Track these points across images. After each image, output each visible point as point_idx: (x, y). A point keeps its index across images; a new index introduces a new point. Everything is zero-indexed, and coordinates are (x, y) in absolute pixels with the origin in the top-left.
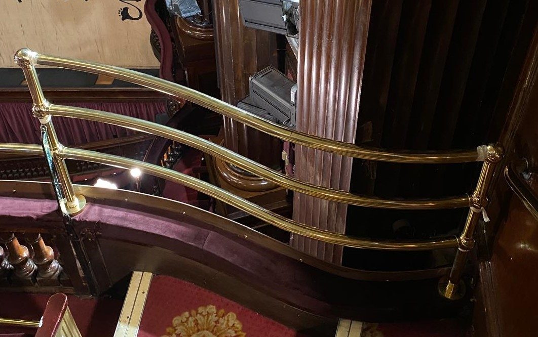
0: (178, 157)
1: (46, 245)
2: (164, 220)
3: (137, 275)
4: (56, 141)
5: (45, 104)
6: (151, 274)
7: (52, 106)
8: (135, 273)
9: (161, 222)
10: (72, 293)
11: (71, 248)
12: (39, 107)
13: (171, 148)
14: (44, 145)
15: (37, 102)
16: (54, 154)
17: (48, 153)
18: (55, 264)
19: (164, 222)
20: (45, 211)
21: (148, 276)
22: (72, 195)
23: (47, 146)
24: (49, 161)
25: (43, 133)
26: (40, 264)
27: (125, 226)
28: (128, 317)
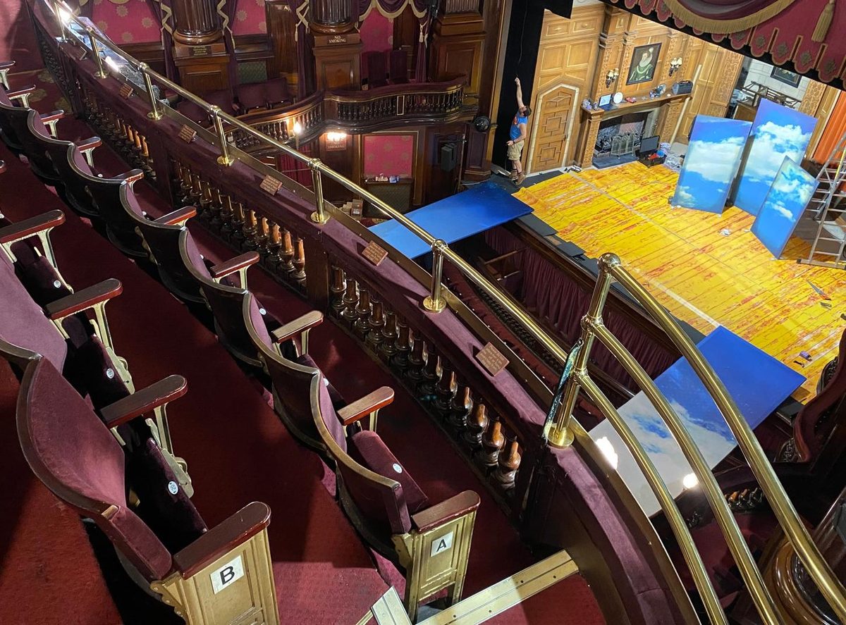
0: (748, 510)
1: (518, 451)
2: (624, 530)
3: (563, 556)
4: (584, 363)
5: (598, 320)
6: (576, 569)
7: (602, 326)
8: (564, 552)
9: (620, 528)
10: (507, 514)
11: (531, 473)
12: (590, 319)
13: (748, 493)
14: (570, 356)
15: (592, 314)
16: (574, 373)
17: (568, 368)
18: (512, 475)
19: (623, 531)
20: (534, 419)
21: (572, 568)
22: (564, 426)
23: (572, 359)
24: (564, 376)
25: (577, 346)
26: (502, 463)
27: (584, 497)
28: (522, 582)
